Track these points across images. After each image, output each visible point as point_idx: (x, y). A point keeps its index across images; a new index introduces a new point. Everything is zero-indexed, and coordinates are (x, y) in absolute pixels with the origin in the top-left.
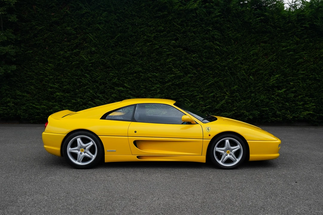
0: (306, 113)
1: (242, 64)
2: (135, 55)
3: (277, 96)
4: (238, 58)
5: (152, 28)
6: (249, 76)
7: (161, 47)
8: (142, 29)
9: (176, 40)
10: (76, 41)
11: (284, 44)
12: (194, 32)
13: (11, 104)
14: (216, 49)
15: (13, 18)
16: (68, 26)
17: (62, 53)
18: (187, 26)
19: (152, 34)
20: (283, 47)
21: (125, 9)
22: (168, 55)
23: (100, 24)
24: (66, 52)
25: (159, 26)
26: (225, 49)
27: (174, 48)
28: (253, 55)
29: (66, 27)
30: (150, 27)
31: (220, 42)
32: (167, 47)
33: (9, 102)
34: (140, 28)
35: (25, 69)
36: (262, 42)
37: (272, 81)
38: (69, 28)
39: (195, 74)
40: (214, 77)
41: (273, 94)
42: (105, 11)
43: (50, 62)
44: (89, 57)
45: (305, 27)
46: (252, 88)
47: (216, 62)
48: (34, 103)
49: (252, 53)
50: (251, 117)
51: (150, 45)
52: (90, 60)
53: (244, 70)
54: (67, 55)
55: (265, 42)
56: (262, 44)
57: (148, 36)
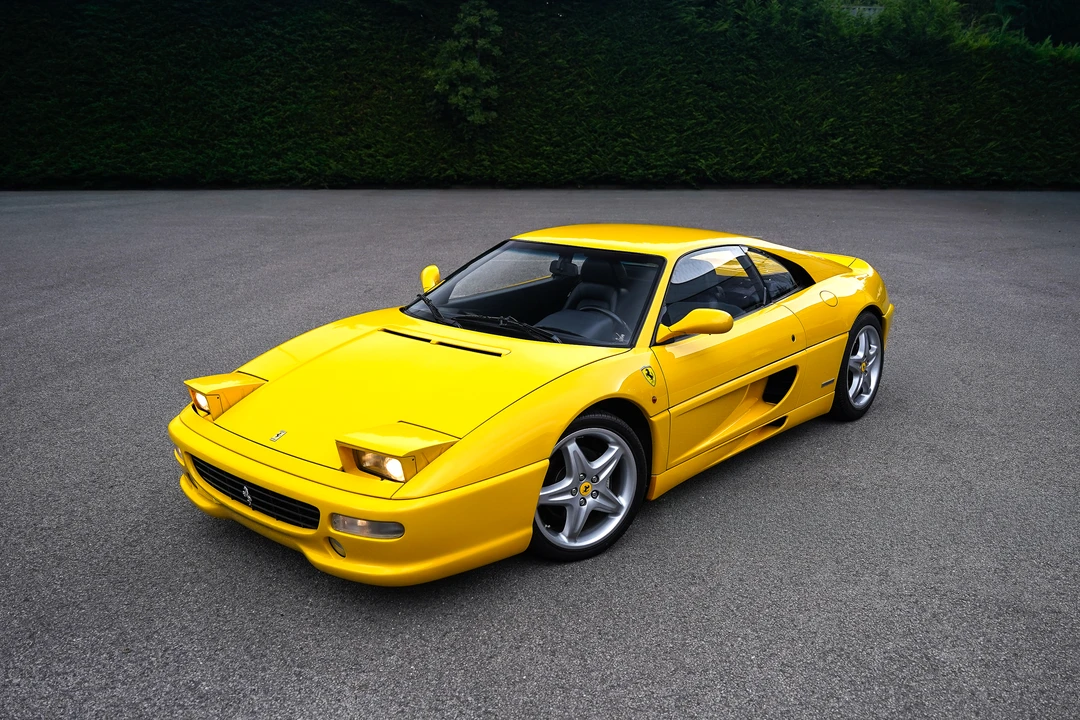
0: (869, 171)
1: (785, 104)
2: (645, 95)
3: (832, 147)
4: (779, 96)
5: (667, 59)
6: (794, 120)
7: (678, 83)
8: (655, 60)
9: (698, 73)
10: (570, 77)
11: (842, 76)
12: (723, 62)
13: (487, 163)
14: (751, 85)
16: (560, 58)
17: (550, 93)
18: (714, 54)
19: (667, 66)
20: (842, 80)
21: (633, 33)
22: (688, 94)
23: (600, 53)
24: (556, 93)
25: (677, 55)
26: (763, 85)
27: (696, 84)
28: (800, 91)
29: (556, 59)
30: (665, 56)
31: (756, 75)
32: (686, 84)
33: (484, 160)
34: (652, 58)
35: (506, 116)
36: (814, 73)
37: (825, 126)
38: (560, 61)
39: (722, 119)
40: (747, 123)
41: (826, 145)
42: (607, 37)
43: (535, 106)
44: (586, 99)
45: (872, 52)
46: (798, 137)
47: (750, 103)
48: (514, 161)
49: (798, 89)
50: (795, 176)
51: (665, 81)
52: (587, 103)
53: (788, 112)
54: (558, 97)
55: (817, 74)
56: (813, 77)
57: (662, 70)
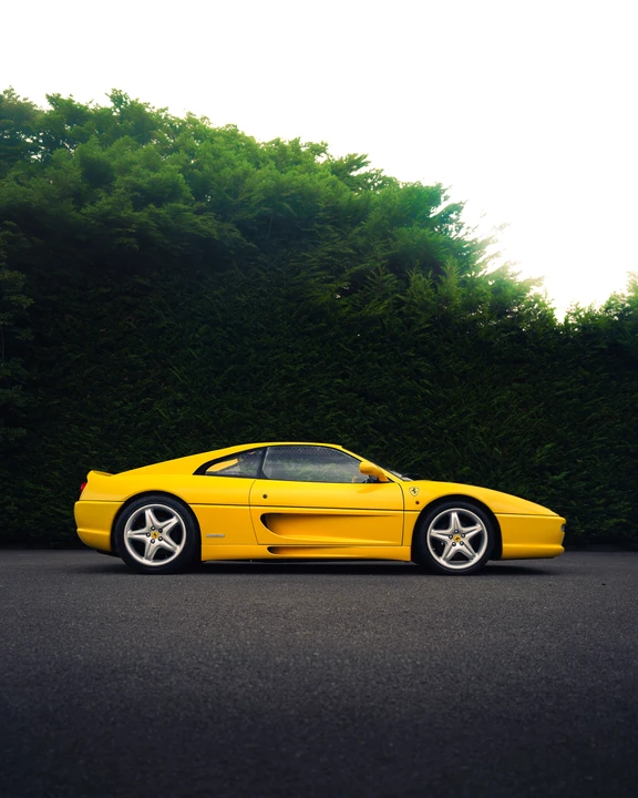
0: (612, 521)
1: (477, 424)
2: (262, 408)
3: (551, 486)
4: (468, 412)
5: (296, 355)
6: (492, 447)
7: (313, 390)
8: (276, 357)
9: (344, 376)
10: (147, 381)
11: (558, 384)
12: (380, 362)
13: (12, 508)
14: (423, 395)
15: (26, 334)
16: (132, 352)
17: (118, 404)
18: (366, 349)
19: (296, 365)
20: (558, 389)
21: (242, 319)
22: (328, 407)
23: (194, 347)
24: (126, 403)
25: (310, 351)
26: (441, 394)
27: (341, 392)
28: (498, 405)
29: (126, 354)
30: (292, 352)
31: (431, 381)
32: (325, 392)
33: (9, 503)
34: (273, 355)
35: (44, 437)
36: (516, 380)
37: (540, 455)
38: (133, 357)
39: (383, 444)
40: (421, 451)
41: (543, 484)
42: (204, 323)
43: (93, 423)
44: (172, 413)
45: (602, 349)
46: (499, 471)
47: (423, 421)
48: (58, 507)
49: (495, 401)
51: (293, 387)
52: (172, 418)
53: (481, 434)
54: (127, 408)
55: (521, 381)
56: (516, 385)
57: (288, 371)
